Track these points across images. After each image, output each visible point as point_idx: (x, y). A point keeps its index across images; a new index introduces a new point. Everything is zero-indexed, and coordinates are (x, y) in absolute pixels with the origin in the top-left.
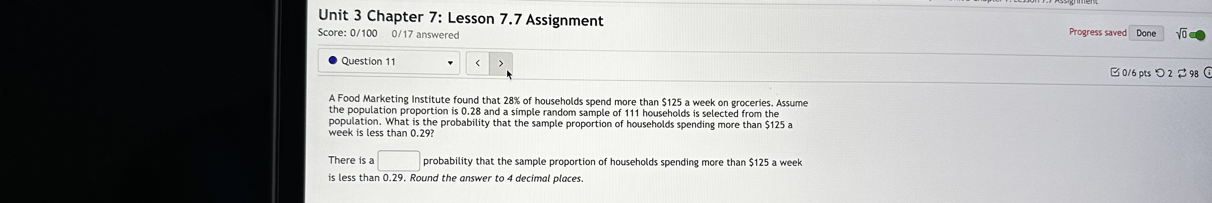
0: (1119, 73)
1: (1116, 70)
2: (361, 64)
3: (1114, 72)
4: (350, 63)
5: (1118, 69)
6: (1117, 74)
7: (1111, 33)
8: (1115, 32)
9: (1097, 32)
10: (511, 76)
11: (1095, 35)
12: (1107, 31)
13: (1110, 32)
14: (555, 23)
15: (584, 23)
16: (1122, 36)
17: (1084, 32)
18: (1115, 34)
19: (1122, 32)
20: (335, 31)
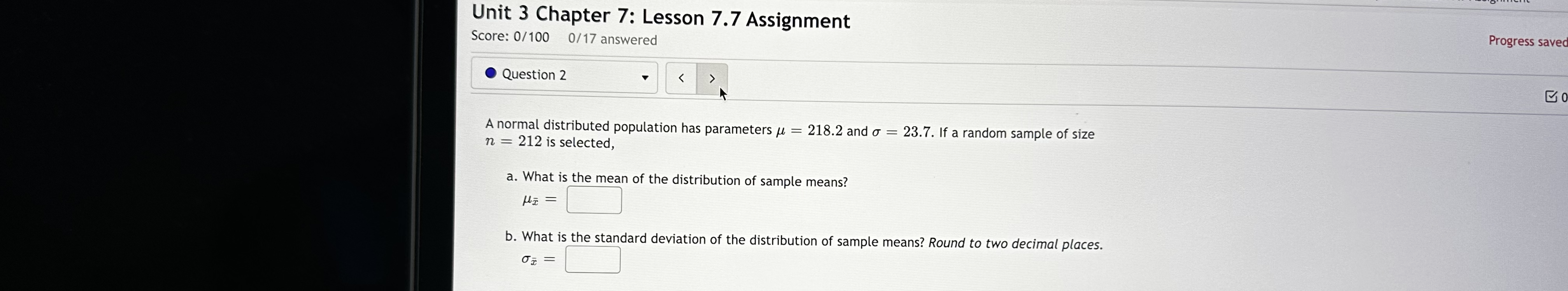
0: (1556, 97)
1: (1553, 93)
2: (528, 78)
3: (1550, 96)
4: (513, 77)
5: (1557, 92)
6: (1554, 99)
7: (1547, 43)
8: (1552, 42)
9: (1527, 41)
10: (725, 96)
11: (1524, 46)
12: (1541, 40)
13: (1546, 41)
14: (786, 24)
15: (825, 24)
16: (1562, 46)
17: (1510, 41)
18: (1553, 44)
19: (1562, 41)
20: (494, 34)
